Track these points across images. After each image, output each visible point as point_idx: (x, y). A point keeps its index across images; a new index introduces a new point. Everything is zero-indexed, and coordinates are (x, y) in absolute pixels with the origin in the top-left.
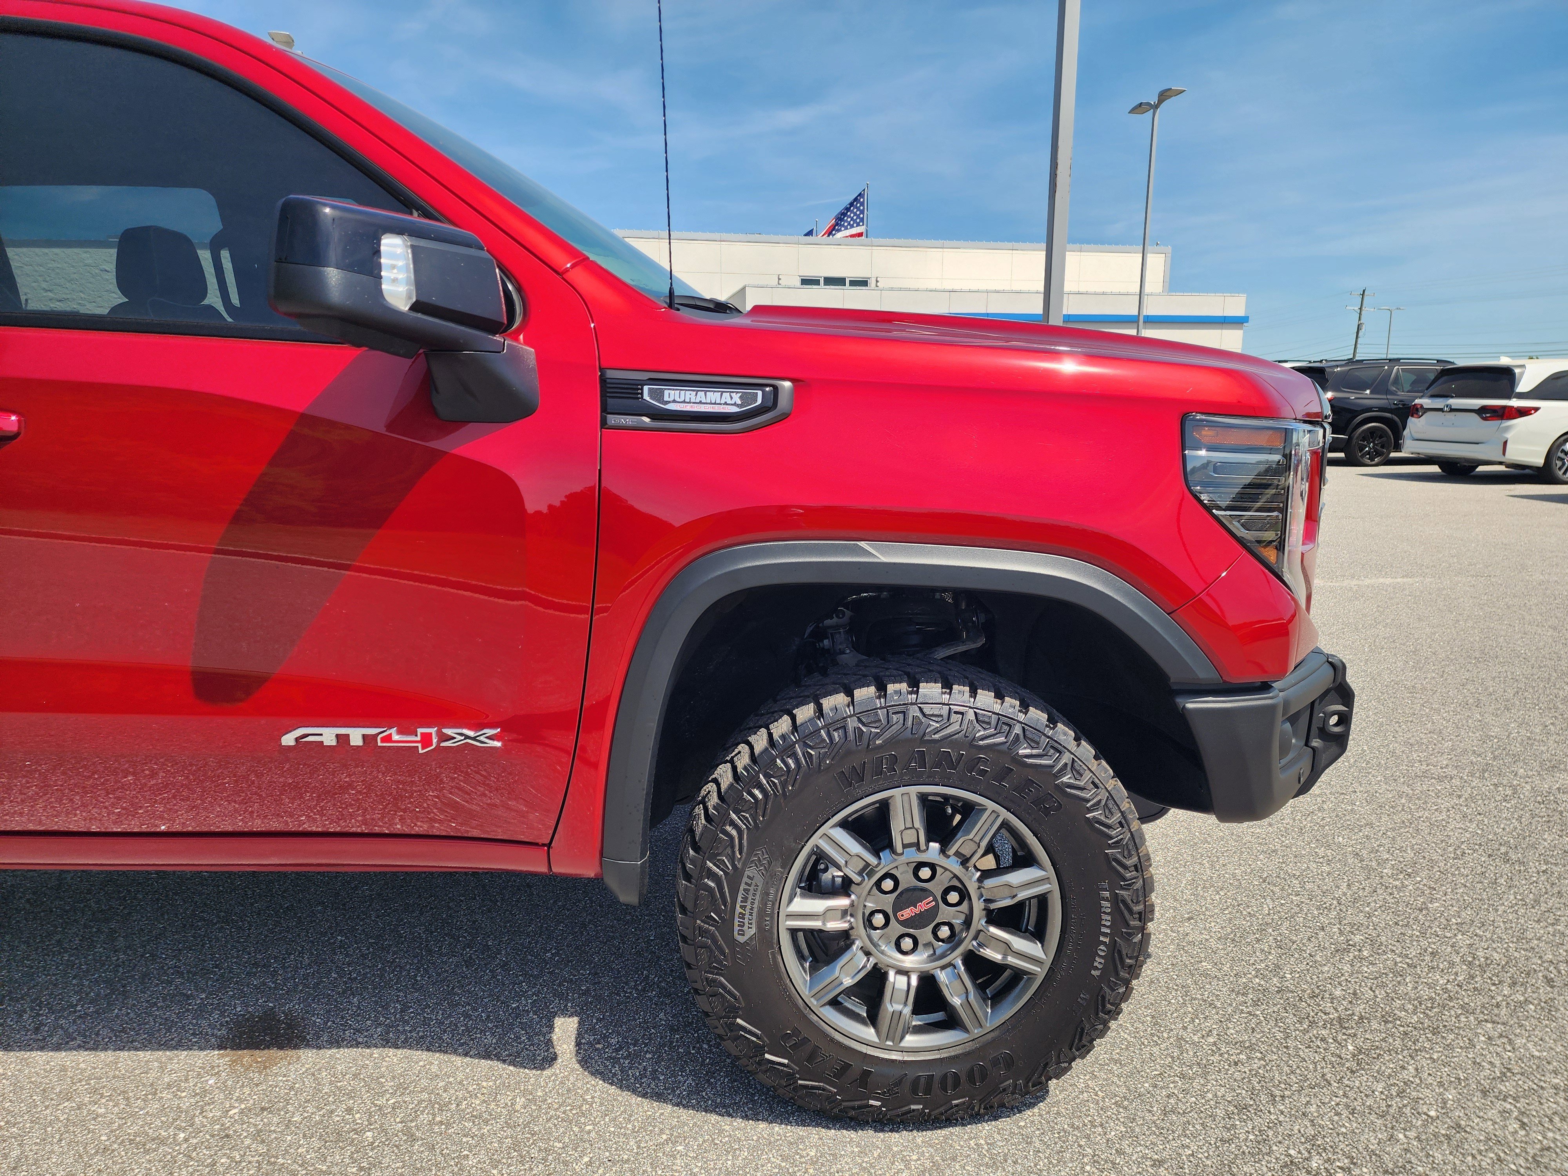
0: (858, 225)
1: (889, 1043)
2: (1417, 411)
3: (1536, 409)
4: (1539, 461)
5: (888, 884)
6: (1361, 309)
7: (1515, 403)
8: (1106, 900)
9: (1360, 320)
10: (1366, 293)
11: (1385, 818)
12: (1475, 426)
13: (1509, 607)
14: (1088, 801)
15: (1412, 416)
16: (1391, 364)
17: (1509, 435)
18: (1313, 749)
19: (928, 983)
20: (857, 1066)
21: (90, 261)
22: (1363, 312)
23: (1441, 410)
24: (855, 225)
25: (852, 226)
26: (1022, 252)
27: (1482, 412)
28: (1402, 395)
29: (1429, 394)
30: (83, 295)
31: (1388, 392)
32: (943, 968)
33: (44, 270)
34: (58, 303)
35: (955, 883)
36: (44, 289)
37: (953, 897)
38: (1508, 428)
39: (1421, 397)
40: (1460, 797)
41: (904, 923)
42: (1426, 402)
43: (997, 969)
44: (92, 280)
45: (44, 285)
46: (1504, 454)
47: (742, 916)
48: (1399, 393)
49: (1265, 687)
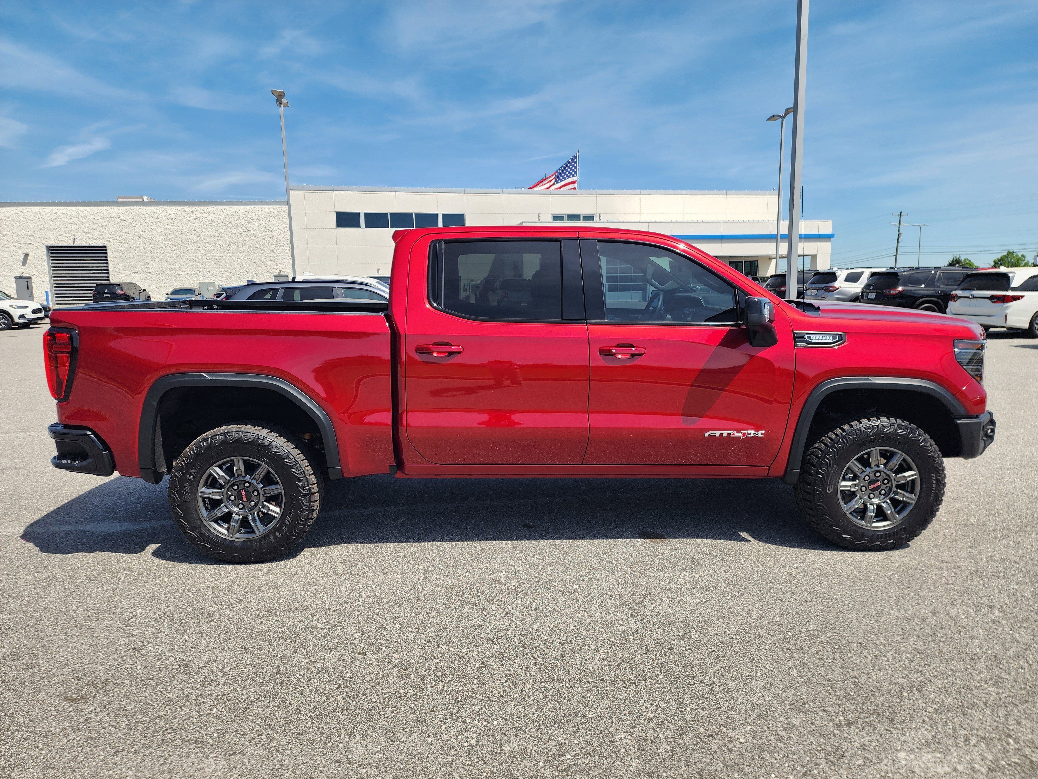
0: (573, 176)
1: (869, 525)
2: (955, 298)
3: (1022, 297)
4: (1026, 326)
5: (867, 478)
6: (899, 224)
7: (1010, 293)
8: (934, 480)
9: (899, 231)
10: (902, 214)
11: (990, 481)
12: (989, 307)
13: (1022, 404)
14: (929, 450)
15: (951, 301)
16: (936, 270)
17: (1008, 312)
18: (984, 440)
19: (879, 507)
20: (860, 531)
21: (114, 215)
22: (901, 226)
23: (968, 297)
24: (571, 176)
25: (569, 177)
26: (690, 196)
27: (993, 299)
28: (943, 287)
29: (960, 288)
30: (110, 236)
31: (934, 286)
32: (883, 503)
33: (85, 220)
34: (94, 241)
35: (887, 477)
36: (85, 232)
37: (886, 481)
38: (1007, 308)
39: (956, 290)
40: (1018, 474)
41: (870, 490)
42: (959, 293)
43: (899, 502)
44: (115, 226)
45: (86, 230)
46: (1006, 322)
47: (829, 485)
48: (941, 287)
49: (977, 417)
